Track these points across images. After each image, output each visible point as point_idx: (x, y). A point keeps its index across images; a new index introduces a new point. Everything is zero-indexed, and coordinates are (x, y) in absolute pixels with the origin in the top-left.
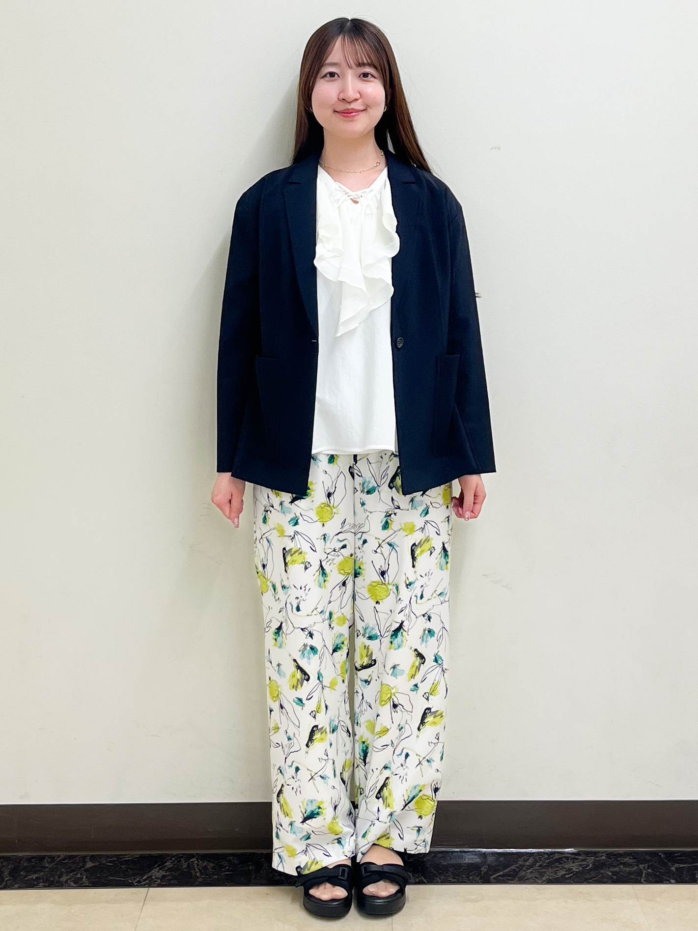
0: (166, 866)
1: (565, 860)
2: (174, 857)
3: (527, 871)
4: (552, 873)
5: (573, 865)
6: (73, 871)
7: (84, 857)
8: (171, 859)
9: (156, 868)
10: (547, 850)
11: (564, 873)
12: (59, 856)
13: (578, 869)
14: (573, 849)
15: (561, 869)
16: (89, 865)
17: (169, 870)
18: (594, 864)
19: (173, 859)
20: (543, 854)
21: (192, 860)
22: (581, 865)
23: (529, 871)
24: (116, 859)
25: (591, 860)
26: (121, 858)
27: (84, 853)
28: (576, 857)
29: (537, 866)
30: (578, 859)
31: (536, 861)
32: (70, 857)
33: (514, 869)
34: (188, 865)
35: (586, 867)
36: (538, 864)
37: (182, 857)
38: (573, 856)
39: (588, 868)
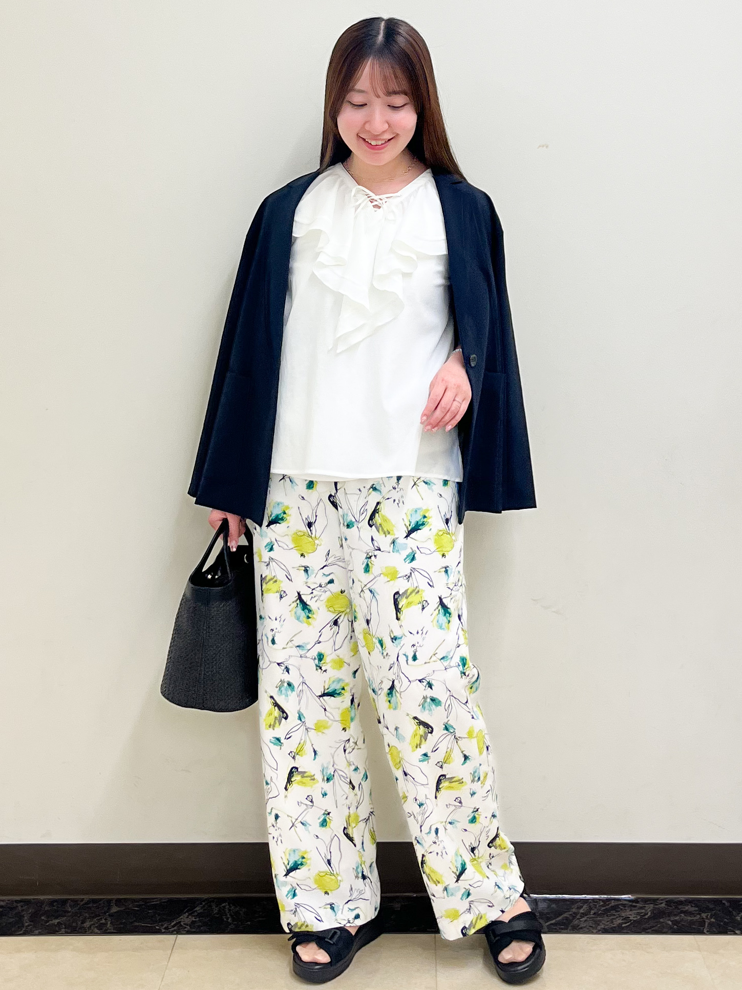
0: (196, 911)
1: (622, 908)
2: (204, 901)
3: (581, 920)
4: (608, 921)
5: (631, 913)
6: (97, 916)
7: (109, 901)
8: (201, 904)
9: (185, 913)
10: (602, 896)
11: (620, 921)
12: (82, 900)
13: (636, 917)
14: (630, 896)
15: (617, 917)
16: (114, 909)
17: (199, 915)
18: (652, 912)
19: (204, 903)
20: (598, 901)
21: (223, 905)
22: (638, 914)
23: (584, 919)
24: (143, 903)
25: (650, 907)
26: (148, 902)
27: (109, 897)
28: (634, 904)
29: (591, 914)
30: (635, 906)
31: (591, 909)
32: (94, 901)
33: (566, 917)
34: (219, 910)
35: (643, 916)
36: (592, 912)
37: (213, 902)
38: (631, 903)
39: (646, 917)
